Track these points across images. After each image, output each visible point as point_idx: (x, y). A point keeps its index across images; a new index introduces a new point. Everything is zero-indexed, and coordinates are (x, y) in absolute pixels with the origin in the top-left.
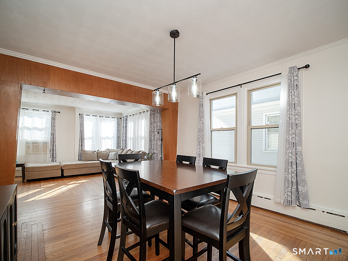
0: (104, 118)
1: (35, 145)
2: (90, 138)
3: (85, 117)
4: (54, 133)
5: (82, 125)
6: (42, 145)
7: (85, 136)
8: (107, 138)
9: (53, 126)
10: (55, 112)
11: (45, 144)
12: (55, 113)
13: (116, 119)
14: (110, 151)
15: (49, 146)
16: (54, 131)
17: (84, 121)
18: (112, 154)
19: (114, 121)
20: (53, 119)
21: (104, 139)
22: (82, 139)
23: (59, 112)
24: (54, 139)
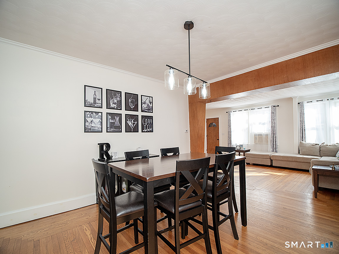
0: (336, 100)
1: (260, 136)
2: (313, 129)
3: (305, 104)
4: (274, 125)
5: (302, 114)
6: (265, 136)
7: (306, 126)
9: (273, 120)
10: (274, 107)
11: (267, 135)
15: (270, 138)
16: (274, 124)
17: (304, 110)
20: (273, 113)
21: (338, 128)
22: (302, 131)
23: (278, 106)
24: (274, 131)
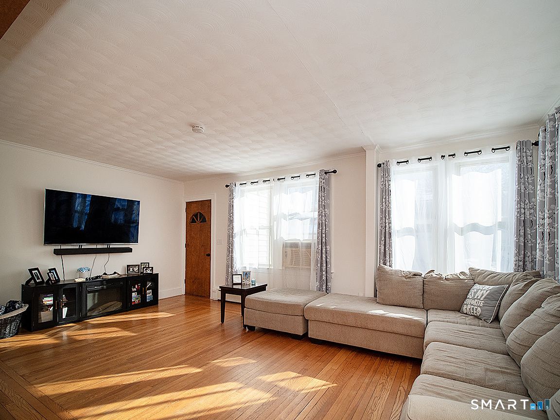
0: (460, 159)
1: (294, 249)
3: (394, 168)
4: (324, 222)
5: (385, 193)
6: (304, 249)
8: (475, 227)
9: (323, 205)
10: (326, 173)
12: (327, 177)
13: (511, 155)
14: (476, 277)
16: (323, 218)
17: (391, 183)
18: (479, 293)
19: (505, 160)
20: (324, 190)
21: (462, 232)
22: (385, 236)
23: (335, 172)
